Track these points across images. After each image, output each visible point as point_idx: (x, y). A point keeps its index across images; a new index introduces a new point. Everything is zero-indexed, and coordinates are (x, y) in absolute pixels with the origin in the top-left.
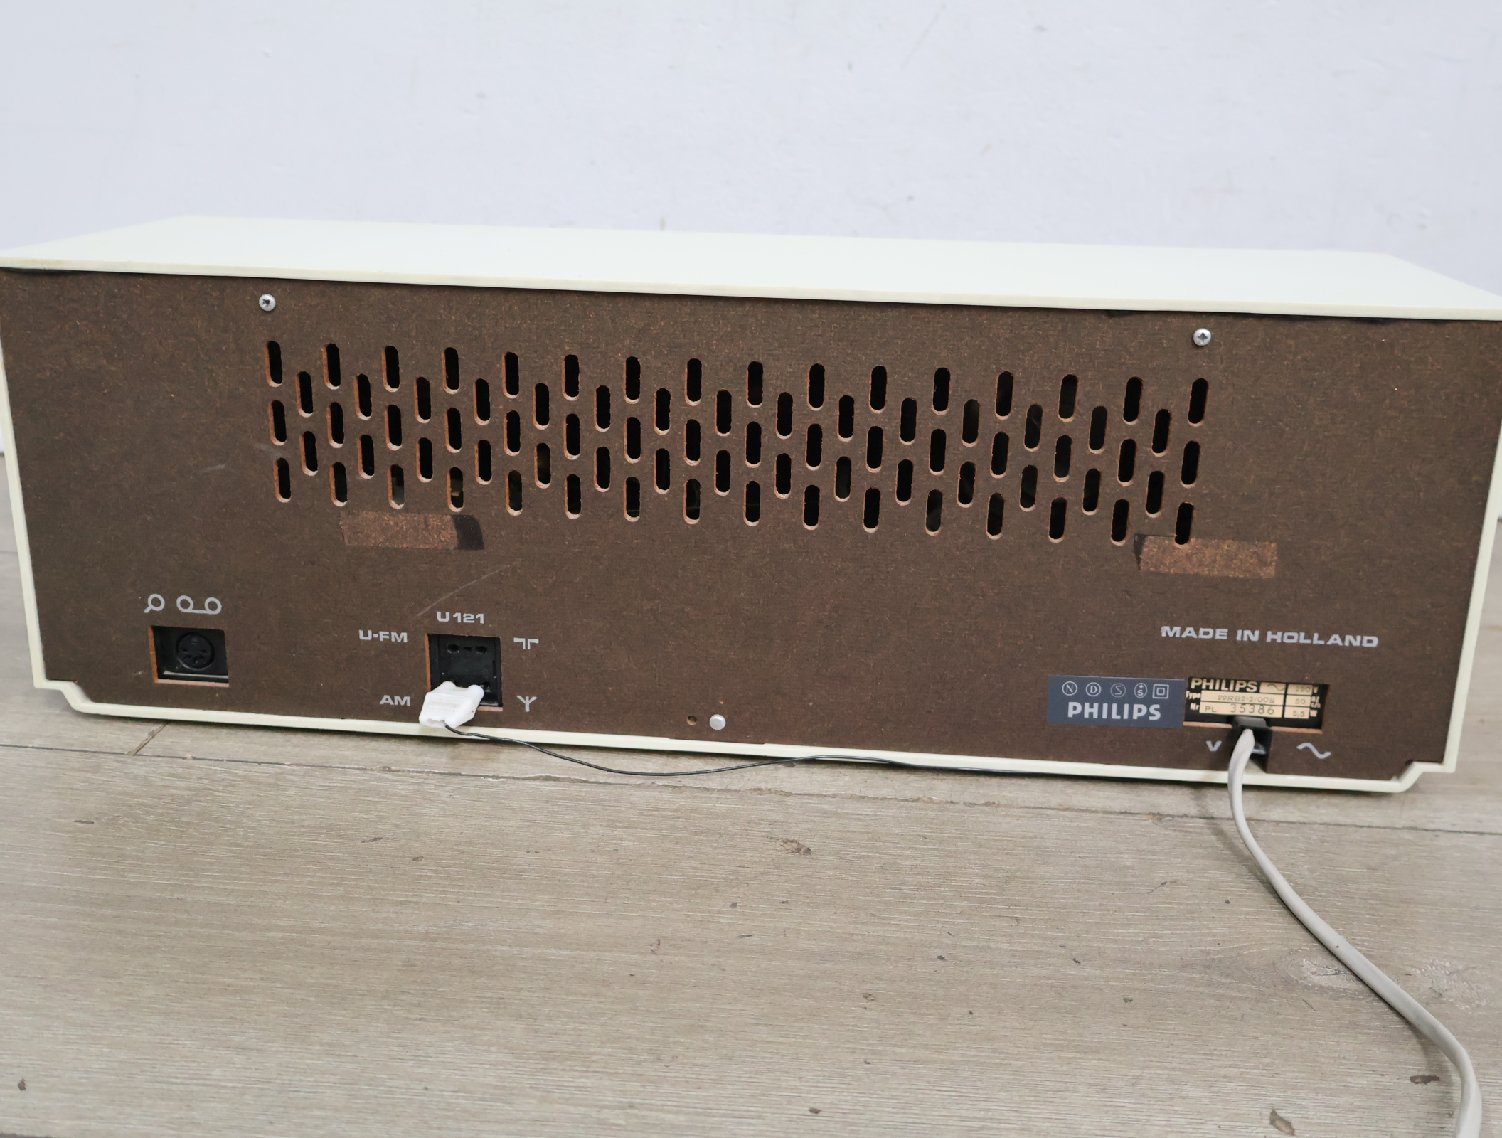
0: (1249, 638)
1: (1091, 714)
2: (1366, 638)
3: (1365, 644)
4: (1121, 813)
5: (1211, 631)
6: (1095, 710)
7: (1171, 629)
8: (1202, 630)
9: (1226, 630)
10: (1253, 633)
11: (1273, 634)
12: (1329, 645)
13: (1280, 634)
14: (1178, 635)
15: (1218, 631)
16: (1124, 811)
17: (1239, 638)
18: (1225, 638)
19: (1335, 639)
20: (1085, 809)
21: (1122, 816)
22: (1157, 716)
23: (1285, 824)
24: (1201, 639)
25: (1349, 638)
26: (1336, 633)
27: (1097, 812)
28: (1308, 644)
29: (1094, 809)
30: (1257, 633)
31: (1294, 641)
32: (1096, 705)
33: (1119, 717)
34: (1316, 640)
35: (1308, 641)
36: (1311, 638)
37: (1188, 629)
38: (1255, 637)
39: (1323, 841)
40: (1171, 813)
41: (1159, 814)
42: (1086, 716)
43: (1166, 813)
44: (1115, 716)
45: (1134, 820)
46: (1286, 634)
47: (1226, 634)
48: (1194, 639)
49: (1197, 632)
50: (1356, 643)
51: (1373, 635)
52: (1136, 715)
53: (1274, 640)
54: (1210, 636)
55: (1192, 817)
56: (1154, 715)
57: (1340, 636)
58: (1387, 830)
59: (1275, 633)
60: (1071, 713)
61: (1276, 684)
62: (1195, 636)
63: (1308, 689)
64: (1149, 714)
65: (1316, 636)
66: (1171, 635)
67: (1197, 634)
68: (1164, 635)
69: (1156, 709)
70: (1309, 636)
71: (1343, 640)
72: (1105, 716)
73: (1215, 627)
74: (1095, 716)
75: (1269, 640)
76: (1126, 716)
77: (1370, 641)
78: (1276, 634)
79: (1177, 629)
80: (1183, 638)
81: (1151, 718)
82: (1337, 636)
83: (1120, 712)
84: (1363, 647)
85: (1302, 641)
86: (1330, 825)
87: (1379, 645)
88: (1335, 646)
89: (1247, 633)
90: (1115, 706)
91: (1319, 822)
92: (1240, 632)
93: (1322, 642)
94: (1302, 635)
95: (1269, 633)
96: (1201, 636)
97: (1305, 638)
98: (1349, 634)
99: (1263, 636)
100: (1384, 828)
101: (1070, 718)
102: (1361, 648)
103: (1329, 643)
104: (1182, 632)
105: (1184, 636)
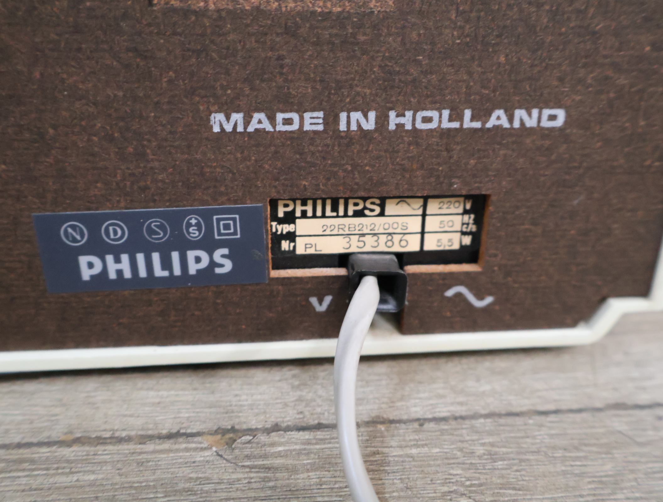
0: (359, 126)
1: (120, 273)
2: (547, 112)
3: (546, 124)
4: (170, 436)
5: (295, 116)
6: (125, 265)
7: (228, 118)
8: (280, 117)
9: (321, 114)
10: (366, 116)
11: (398, 116)
12: (489, 129)
13: (409, 114)
14: (240, 129)
15: (307, 115)
16: (174, 431)
17: (343, 127)
18: (321, 128)
19: (498, 118)
20: (108, 435)
21: (166, 445)
22: (228, 266)
23: (432, 425)
24: (279, 131)
25: (520, 113)
26: (500, 108)
27: (128, 440)
28: (456, 129)
29: (124, 434)
30: (372, 115)
31: (433, 125)
32: (125, 258)
33: (166, 274)
34: (468, 123)
35: (455, 125)
36: (460, 118)
37: (257, 116)
38: (369, 124)
39: (493, 457)
40: (254, 423)
41: (233, 430)
42: (112, 275)
43: (245, 427)
44: (159, 272)
45: (187, 450)
46: (420, 115)
47: (321, 121)
48: (268, 132)
49: (272, 119)
50: (531, 123)
51: (559, 106)
52: (193, 268)
53: (400, 126)
54: (295, 127)
55: (288, 429)
56: (222, 266)
57: (506, 111)
58: (584, 415)
59: (401, 115)
60: (86, 274)
61: (408, 200)
62: (269, 128)
63: (457, 205)
64: (213, 264)
65: (468, 114)
66: (229, 128)
67: (274, 124)
68: (216, 129)
69: (223, 256)
70: (456, 116)
71: (511, 119)
72: (143, 273)
73: (301, 111)
74: (128, 274)
75: (392, 127)
76: (177, 271)
77: (552, 118)
78: (404, 115)
79: (237, 117)
80: (249, 133)
81: (218, 271)
82: (500, 112)
83: (166, 264)
84: (543, 129)
85: (446, 125)
86: (500, 415)
87: (566, 122)
88: (497, 128)
89: (356, 116)
90: (156, 257)
91: (483, 412)
92: (343, 116)
93: (477, 125)
94: (446, 113)
95: (392, 114)
96: (280, 128)
97: (450, 120)
98: (520, 107)
99: (382, 120)
100: (580, 411)
101: (86, 282)
102: (539, 131)
103: (489, 125)
104: (247, 123)
105: (251, 129)
